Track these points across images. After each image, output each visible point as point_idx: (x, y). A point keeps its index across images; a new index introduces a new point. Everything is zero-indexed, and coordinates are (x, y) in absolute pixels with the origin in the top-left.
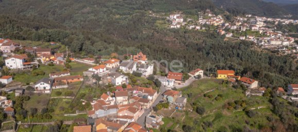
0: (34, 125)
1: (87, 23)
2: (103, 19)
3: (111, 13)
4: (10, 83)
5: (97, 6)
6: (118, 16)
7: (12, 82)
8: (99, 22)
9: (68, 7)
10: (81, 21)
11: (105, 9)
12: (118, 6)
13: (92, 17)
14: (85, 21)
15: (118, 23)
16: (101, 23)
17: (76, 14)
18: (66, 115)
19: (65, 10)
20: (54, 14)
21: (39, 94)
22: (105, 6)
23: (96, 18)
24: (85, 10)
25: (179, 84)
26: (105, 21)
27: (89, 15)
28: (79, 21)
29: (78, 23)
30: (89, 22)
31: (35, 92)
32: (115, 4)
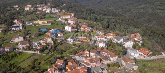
0: (54, 55)
1: (138, 14)
2: (148, 12)
3: (156, 9)
4: (61, 36)
5: (148, 5)
6: (160, 11)
7: (62, 36)
8: (145, 14)
9: (131, 5)
10: (135, 13)
11: (152, 6)
12: (163, 4)
13: (142, 11)
14: (137, 13)
15: (158, 15)
16: (146, 14)
17: (133, 8)
18: (68, 55)
19: (129, 6)
20: (122, 8)
21: (68, 43)
22: (153, 4)
23: (144, 11)
24: (140, 7)
25: (145, 57)
26: (150, 14)
27: (141, 10)
28: (134, 13)
29: (133, 14)
30: (139, 13)
31: (67, 42)
32: (160, 3)
